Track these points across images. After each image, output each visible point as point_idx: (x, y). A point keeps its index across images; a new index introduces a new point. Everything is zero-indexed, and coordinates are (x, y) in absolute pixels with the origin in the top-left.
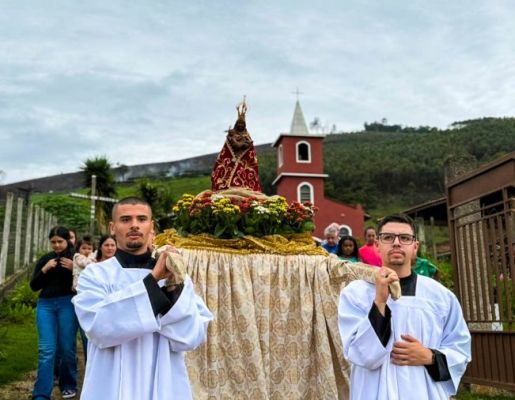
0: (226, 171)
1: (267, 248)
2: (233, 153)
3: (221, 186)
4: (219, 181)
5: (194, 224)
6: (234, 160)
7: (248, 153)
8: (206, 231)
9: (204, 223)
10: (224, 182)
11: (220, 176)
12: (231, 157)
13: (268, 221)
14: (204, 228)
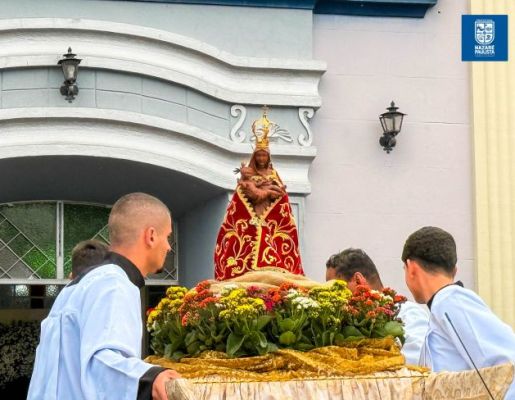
0: (242, 243)
1: (321, 367)
2: (250, 210)
3: (236, 271)
4: (231, 261)
5: (191, 337)
6: (253, 221)
7: (278, 208)
8: (213, 347)
9: (207, 333)
10: (240, 264)
11: (230, 253)
12: (248, 217)
13: (318, 322)
14: (209, 342)
